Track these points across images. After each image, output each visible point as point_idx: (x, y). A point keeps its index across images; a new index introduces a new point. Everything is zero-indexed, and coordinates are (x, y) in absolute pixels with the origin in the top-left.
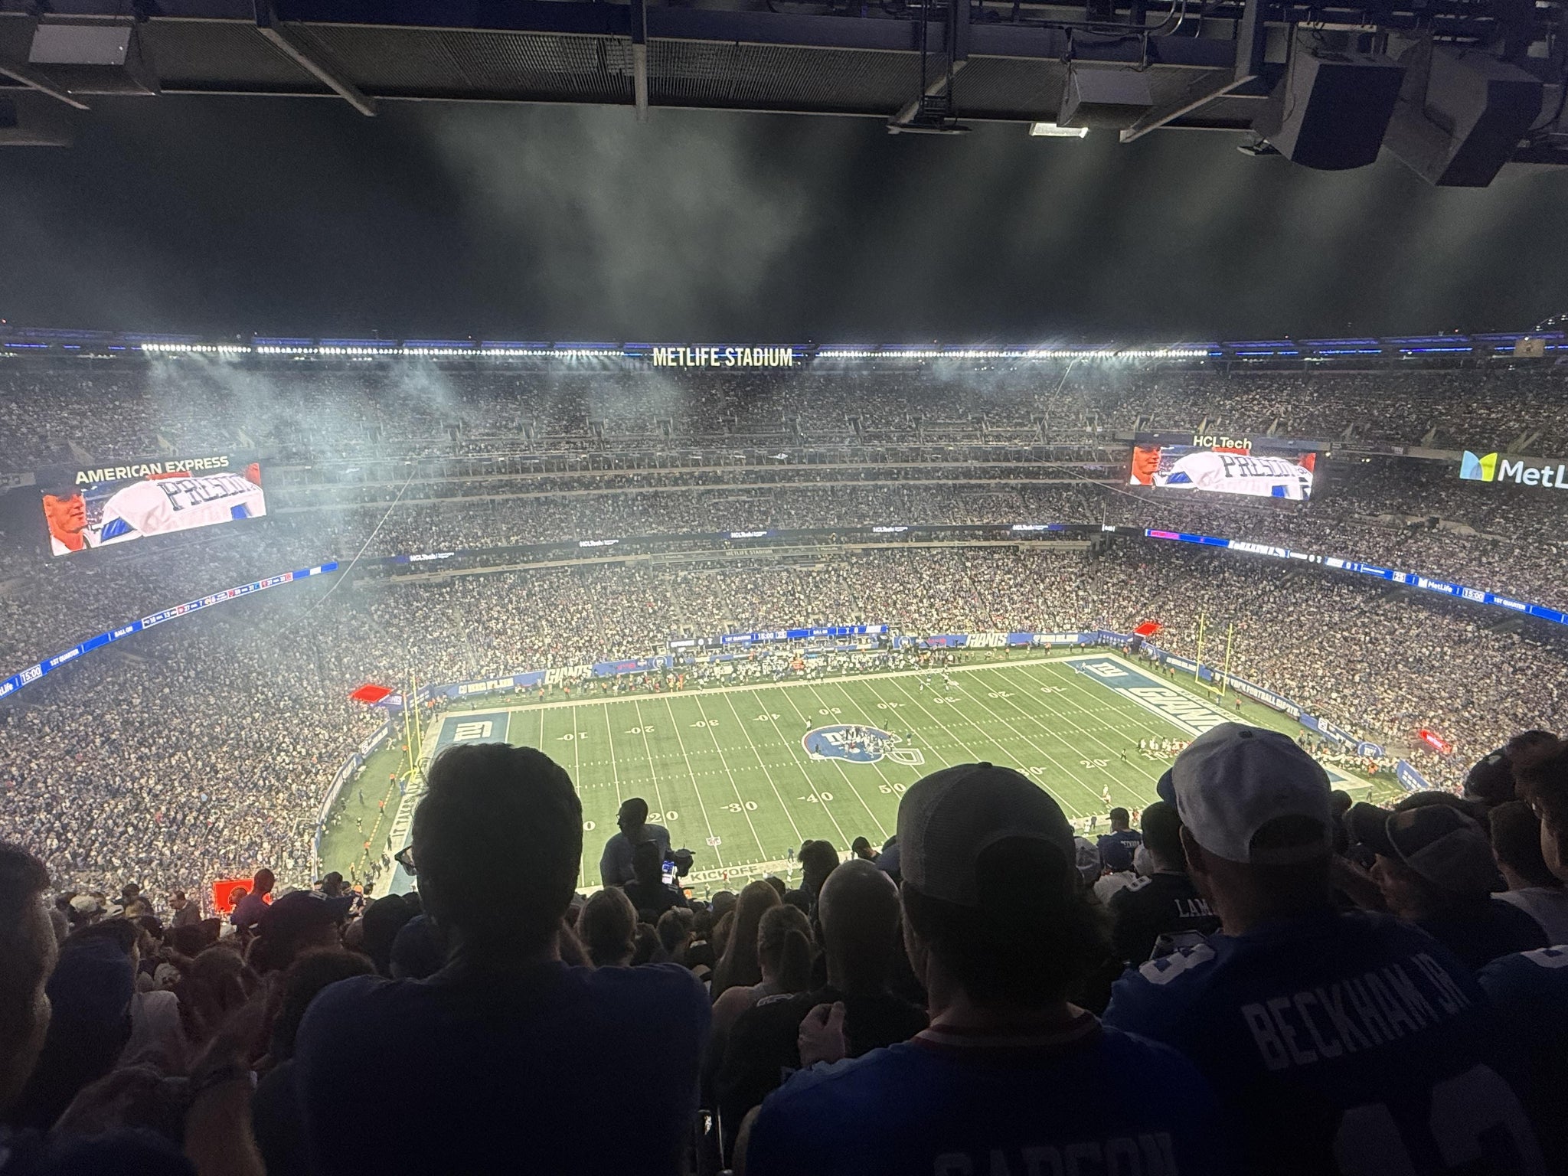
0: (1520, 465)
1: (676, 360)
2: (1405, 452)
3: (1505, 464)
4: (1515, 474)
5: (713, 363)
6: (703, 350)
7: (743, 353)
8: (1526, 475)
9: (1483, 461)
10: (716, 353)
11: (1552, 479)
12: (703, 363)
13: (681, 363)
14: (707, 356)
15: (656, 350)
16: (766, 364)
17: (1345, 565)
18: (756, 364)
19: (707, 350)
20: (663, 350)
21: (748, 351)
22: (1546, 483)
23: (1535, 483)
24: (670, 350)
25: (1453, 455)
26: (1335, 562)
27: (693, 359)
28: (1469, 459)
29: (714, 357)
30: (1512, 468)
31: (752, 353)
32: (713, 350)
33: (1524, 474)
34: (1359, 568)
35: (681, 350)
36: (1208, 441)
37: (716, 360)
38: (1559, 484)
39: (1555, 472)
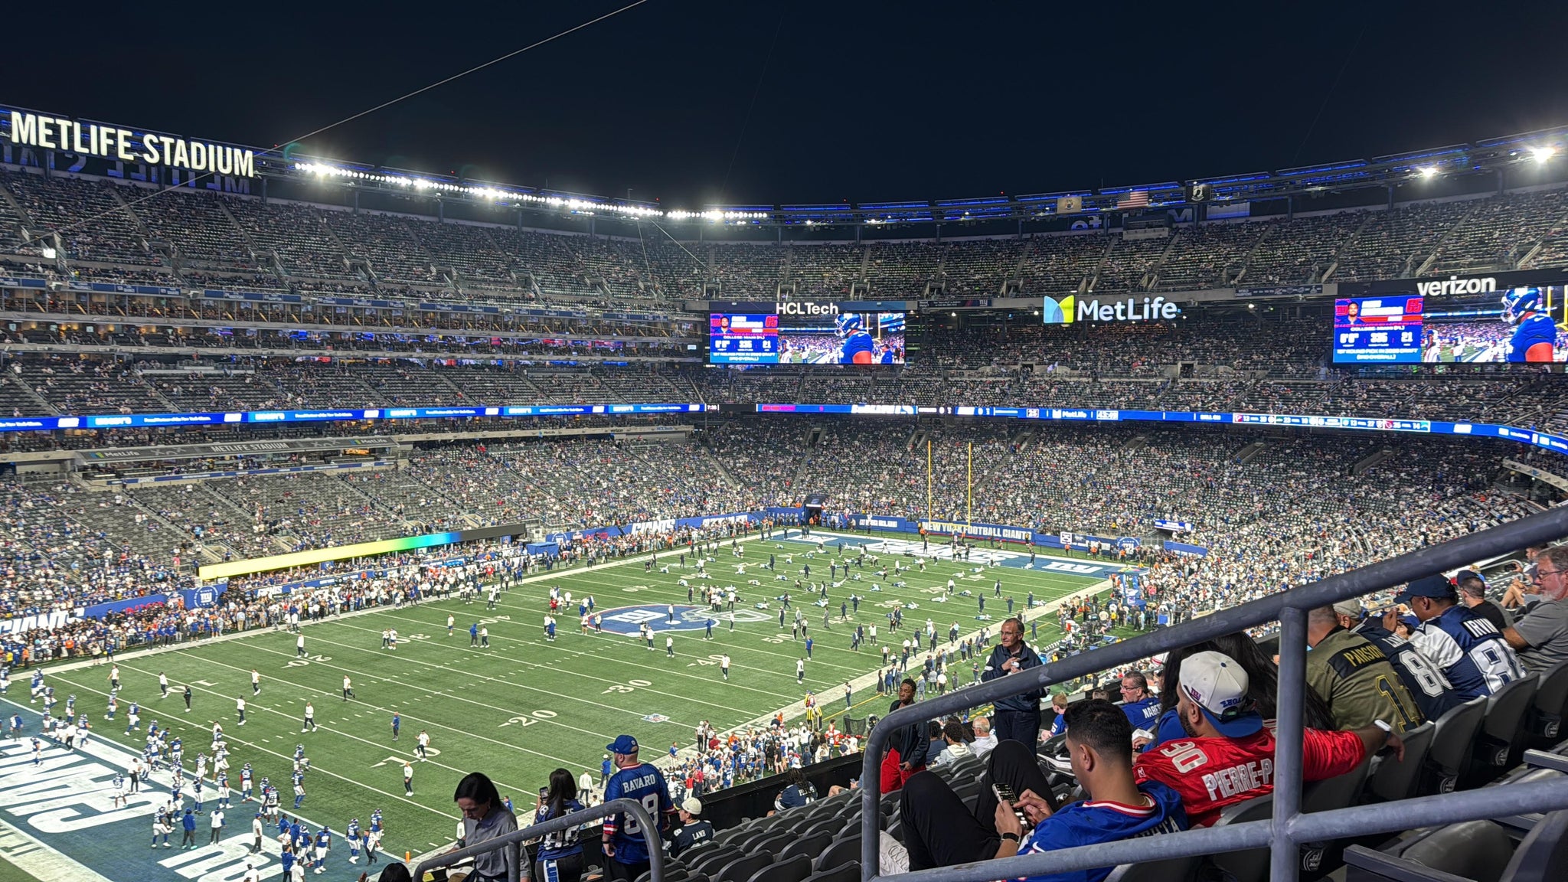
0: (1095, 304)
1: (55, 137)
2: (990, 303)
3: (1082, 305)
4: (1092, 312)
5: (122, 154)
6: (104, 130)
7: (173, 147)
8: (1102, 312)
9: (1061, 305)
10: (126, 138)
11: (1124, 313)
12: (104, 152)
13: (65, 145)
14: (111, 142)
15: (16, 116)
16: (212, 168)
17: (976, 411)
18: (195, 166)
19: (112, 131)
20: (30, 118)
21: (181, 143)
22: (1120, 317)
23: (1111, 318)
24: (43, 120)
25: (1034, 301)
26: (965, 411)
27: (85, 142)
28: (1049, 303)
29: (122, 144)
30: (1088, 307)
31: (188, 149)
32: (122, 133)
33: (1099, 311)
34: (992, 411)
35: (64, 124)
36: (792, 308)
37: (127, 150)
38: (1131, 316)
39: (1127, 306)
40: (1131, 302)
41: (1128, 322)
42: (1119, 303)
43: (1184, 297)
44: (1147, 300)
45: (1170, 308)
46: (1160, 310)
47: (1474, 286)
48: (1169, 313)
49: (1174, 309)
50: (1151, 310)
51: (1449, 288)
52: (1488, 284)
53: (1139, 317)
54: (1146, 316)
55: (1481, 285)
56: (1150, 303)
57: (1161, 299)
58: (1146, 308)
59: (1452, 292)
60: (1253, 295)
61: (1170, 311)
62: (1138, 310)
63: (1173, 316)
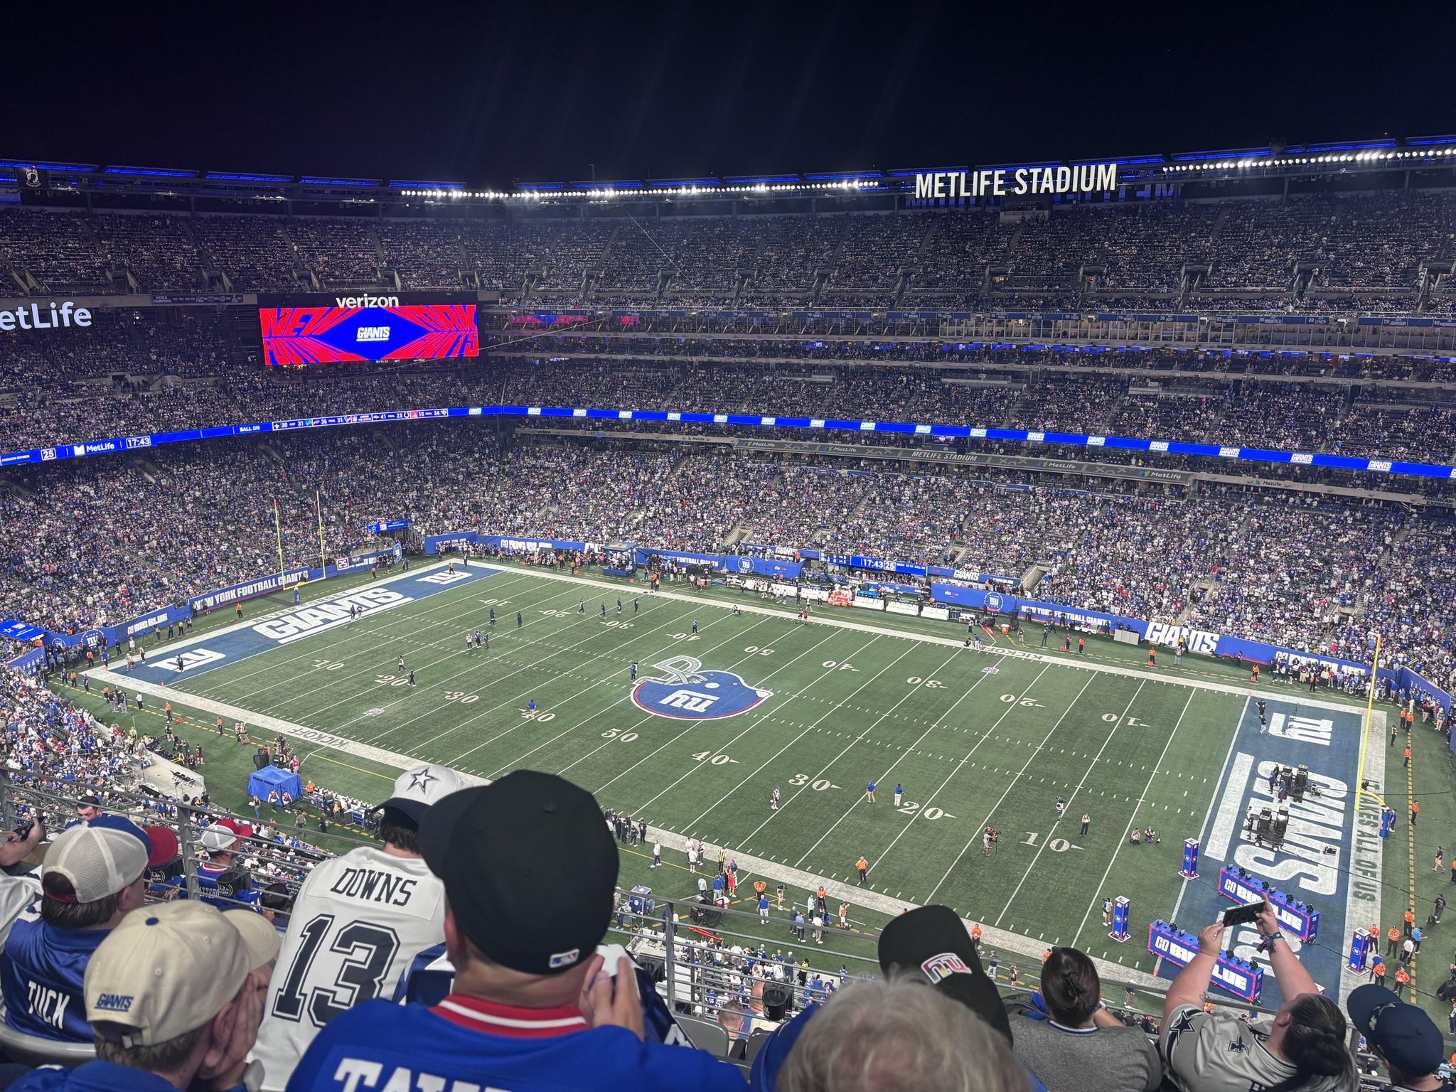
22: (24, 326)
39: (30, 311)
40: (35, 307)
41: (33, 329)
42: (21, 309)
43: (98, 302)
44: (53, 305)
45: (84, 314)
46: (71, 317)
47: (383, 302)
48: (82, 320)
49: (89, 316)
50: (60, 317)
51: (363, 303)
52: (394, 301)
53: (47, 325)
54: (56, 324)
55: (389, 302)
56: (58, 309)
57: (71, 304)
58: (54, 314)
59: (366, 306)
60: (173, 302)
61: (83, 317)
62: (45, 317)
63: (89, 323)
